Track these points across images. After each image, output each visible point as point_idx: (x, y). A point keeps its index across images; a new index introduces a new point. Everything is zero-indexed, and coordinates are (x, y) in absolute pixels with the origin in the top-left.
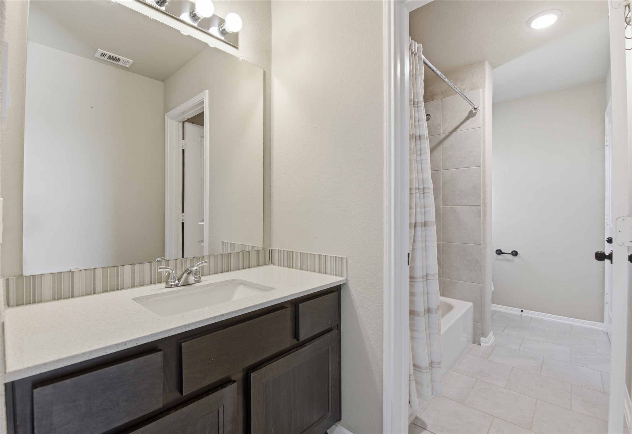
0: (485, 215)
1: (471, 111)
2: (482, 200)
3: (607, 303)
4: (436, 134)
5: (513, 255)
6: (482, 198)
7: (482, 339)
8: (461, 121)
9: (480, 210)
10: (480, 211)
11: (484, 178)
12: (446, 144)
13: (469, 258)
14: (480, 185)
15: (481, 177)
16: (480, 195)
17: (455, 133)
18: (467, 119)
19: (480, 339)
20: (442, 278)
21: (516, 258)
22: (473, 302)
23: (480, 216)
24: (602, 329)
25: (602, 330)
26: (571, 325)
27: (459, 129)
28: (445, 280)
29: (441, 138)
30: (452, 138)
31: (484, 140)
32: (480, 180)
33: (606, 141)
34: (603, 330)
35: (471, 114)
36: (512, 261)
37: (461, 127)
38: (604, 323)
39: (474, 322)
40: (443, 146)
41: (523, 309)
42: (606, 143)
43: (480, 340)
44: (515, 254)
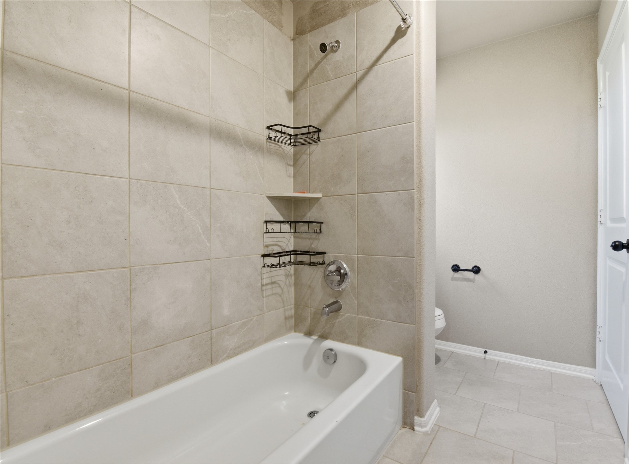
0: (420, 206)
1: (400, 27)
2: (416, 181)
3: (600, 341)
4: (348, 74)
5: (474, 273)
6: (416, 176)
7: (417, 419)
8: (385, 46)
9: (414, 197)
10: (414, 200)
11: (419, 142)
12: (363, 88)
13: (396, 282)
14: (413, 155)
15: (415, 140)
16: (413, 171)
17: (375, 68)
18: (394, 41)
19: (414, 419)
20: (358, 315)
21: (477, 277)
22: (402, 356)
23: (413, 208)
24: (593, 377)
25: (593, 380)
26: (551, 373)
27: (381, 62)
28: (362, 318)
29: (355, 79)
30: (371, 77)
31: (419, 77)
32: (413, 146)
33: (599, 100)
34: (595, 379)
35: (400, 33)
36: (473, 281)
37: (385, 56)
38: (595, 368)
39: (404, 390)
40: (357, 92)
41: (487, 349)
42: (599, 103)
43: (414, 421)
44: (476, 270)
